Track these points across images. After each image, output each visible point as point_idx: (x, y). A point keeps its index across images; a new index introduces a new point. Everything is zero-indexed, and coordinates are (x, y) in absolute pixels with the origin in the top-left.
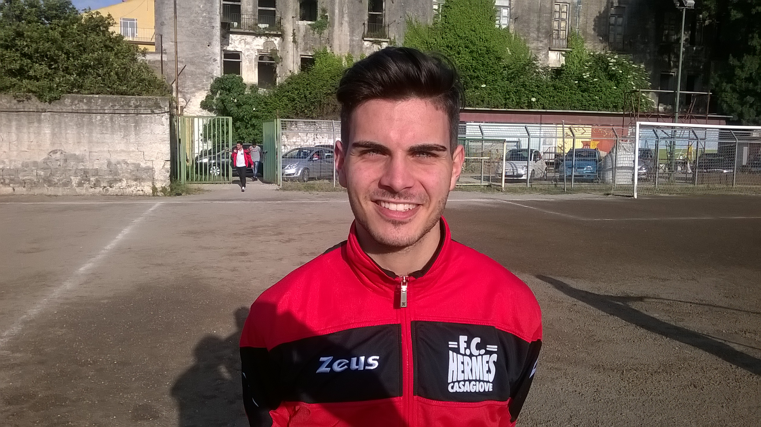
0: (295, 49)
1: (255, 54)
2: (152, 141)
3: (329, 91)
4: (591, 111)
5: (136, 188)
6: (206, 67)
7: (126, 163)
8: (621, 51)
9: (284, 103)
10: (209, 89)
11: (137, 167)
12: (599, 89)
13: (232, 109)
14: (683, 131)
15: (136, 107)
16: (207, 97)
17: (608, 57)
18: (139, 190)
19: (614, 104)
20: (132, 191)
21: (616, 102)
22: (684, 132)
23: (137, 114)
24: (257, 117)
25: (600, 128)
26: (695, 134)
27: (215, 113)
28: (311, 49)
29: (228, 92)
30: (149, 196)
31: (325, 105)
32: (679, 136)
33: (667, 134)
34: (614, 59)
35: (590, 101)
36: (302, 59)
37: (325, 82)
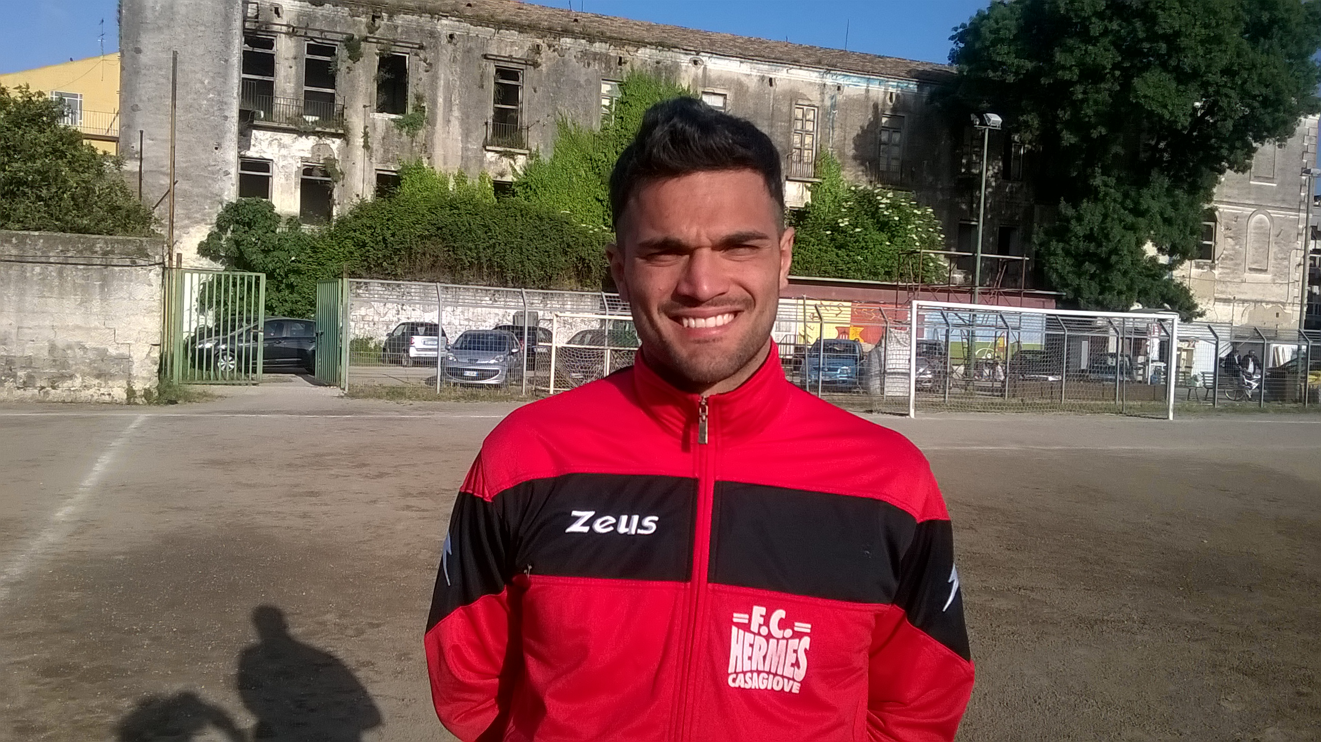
0: (366, 158)
1: (296, 166)
2: (130, 312)
3: (427, 233)
4: (850, 279)
5: (99, 390)
6: (209, 184)
7: (83, 348)
8: (897, 185)
9: (347, 249)
10: (214, 221)
11: (103, 355)
12: (864, 244)
13: (254, 257)
14: (987, 316)
15: (105, 254)
16: (209, 236)
17: (877, 195)
18: (103, 394)
19: (887, 269)
20: (92, 396)
21: (890, 265)
22: (988, 318)
23: (106, 266)
24: (298, 272)
25: (865, 308)
26: (1003, 320)
27: (222, 263)
28: (393, 161)
29: (246, 228)
30: (121, 404)
31: (419, 255)
32: (980, 322)
33: (963, 320)
34: (888, 198)
35: (848, 263)
36: (378, 175)
37: (419, 217)
